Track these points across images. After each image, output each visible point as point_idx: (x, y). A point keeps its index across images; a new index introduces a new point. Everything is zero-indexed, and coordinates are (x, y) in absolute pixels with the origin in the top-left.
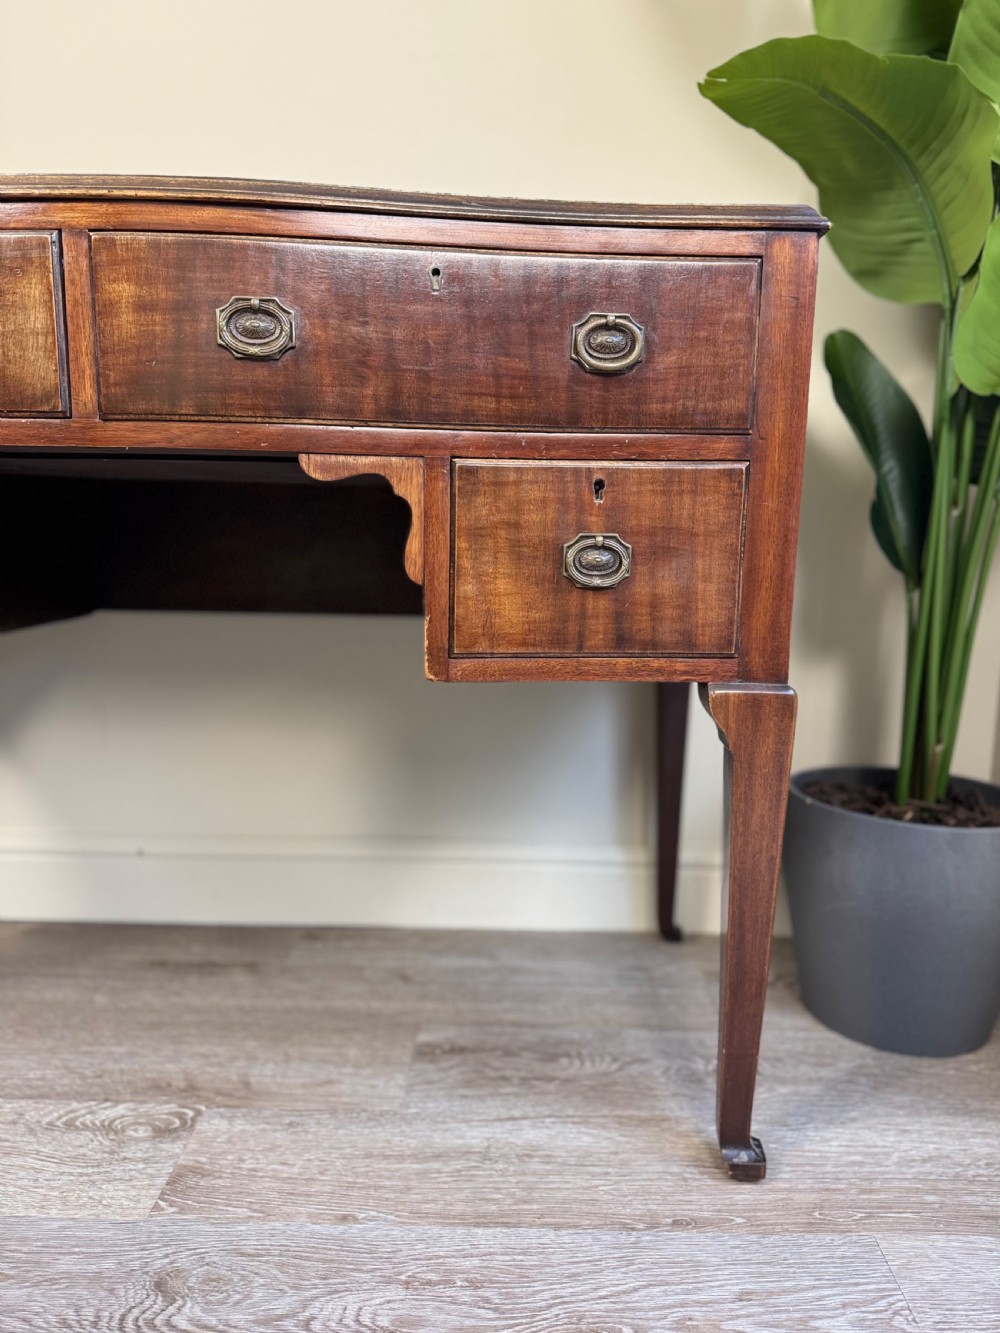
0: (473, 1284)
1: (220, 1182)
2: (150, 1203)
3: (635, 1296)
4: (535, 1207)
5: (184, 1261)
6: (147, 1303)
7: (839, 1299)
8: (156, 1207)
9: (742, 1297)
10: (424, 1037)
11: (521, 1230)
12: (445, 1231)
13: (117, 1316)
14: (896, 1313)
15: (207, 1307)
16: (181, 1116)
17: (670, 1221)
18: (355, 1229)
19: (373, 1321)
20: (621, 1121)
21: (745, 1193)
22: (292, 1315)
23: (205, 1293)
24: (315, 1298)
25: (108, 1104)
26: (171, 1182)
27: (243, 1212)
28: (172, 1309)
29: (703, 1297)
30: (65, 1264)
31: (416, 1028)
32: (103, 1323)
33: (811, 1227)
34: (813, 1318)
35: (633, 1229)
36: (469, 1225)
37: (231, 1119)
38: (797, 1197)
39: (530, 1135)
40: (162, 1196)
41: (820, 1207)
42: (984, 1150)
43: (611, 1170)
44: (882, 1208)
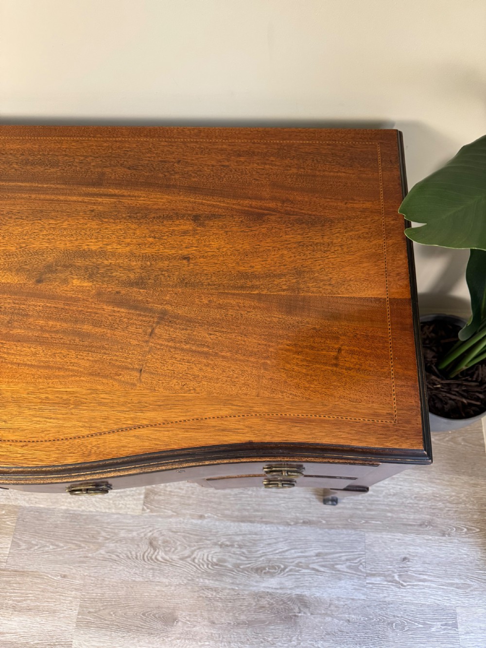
0: (240, 547)
1: (161, 498)
2: (141, 507)
3: (287, 553)
4: (260, 514)
5: (156, 535)
6: (149, 550)
7: (346, 557)
8: (143, 509)
9: (318, 555)
11: (255, 524)
12: (232, 524)
13: (142, 555)
14: (361, 564)
15: (166, 552)
17: (301, 521)
18: (205, 522)
19: (212, 560)
21: (328, 509)
22: (189, 557)
23: (164, 547)
24: (195, 550)
26: (146, 497)
27: (170, 513)
28: (156, 553)
29: (306, 554)
30: (123, 534)
32: (138, 558)
33: (346, 526)
34: (337, 564)
35: (290, 525)
36: (238, 521)
38: (345, 511)
40: (144, 504)
41: (351, 517)
42: (417, 490)
43: (286, 496)
44: (371, 518)
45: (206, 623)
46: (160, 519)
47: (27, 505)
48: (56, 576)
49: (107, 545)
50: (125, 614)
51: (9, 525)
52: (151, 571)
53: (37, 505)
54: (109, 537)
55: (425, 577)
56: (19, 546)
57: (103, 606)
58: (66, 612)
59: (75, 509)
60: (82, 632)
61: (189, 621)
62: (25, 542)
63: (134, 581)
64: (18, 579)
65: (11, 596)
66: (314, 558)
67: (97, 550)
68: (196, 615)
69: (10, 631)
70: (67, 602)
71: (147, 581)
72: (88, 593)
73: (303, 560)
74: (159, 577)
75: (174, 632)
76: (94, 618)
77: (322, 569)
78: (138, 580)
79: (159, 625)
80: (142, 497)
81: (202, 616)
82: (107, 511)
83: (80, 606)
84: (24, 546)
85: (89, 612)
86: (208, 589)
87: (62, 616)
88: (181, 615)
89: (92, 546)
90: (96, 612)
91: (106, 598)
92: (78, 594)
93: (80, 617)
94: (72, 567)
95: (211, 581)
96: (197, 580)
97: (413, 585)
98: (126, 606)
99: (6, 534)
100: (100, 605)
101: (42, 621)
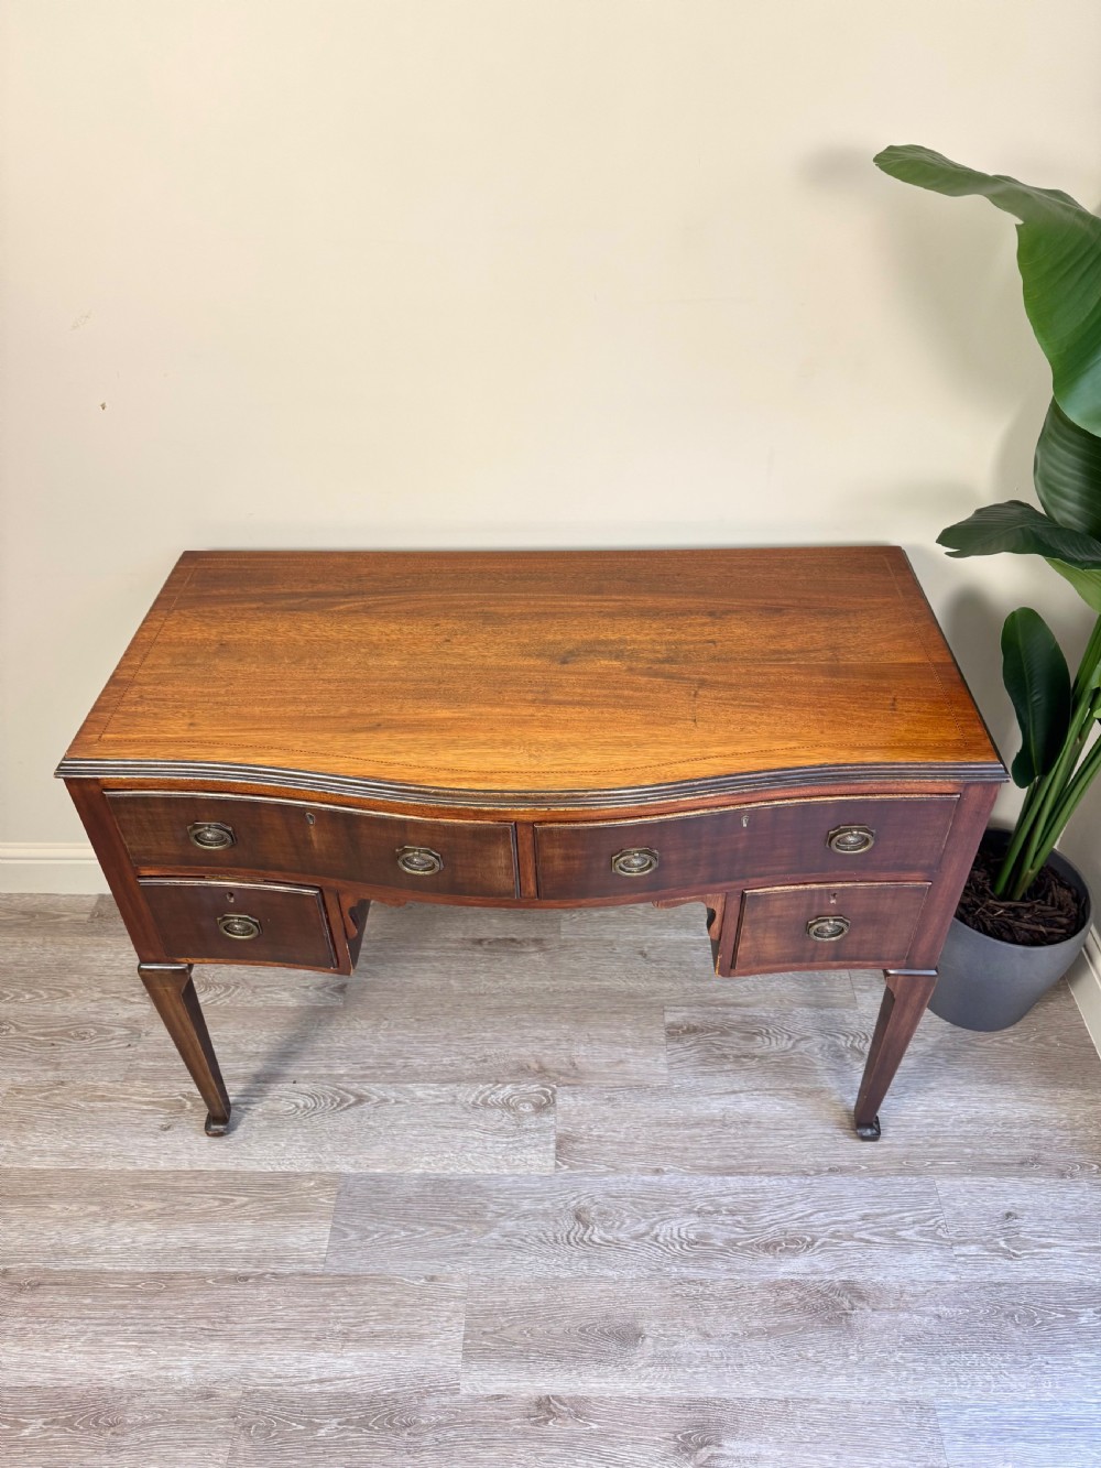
0: (732, 1213)
1: (584, 1146)
2: (552, 1163)
3: (812, 1218)
4: (756, 1161)
5: (585, 1203)
6: (576, 1228)
7: (911, 1219)
8: (557, 1166)
9: (864, 1218)
10: (669, 1018)
11: (750, 1177)
12: (712, 1179)
13: (565, 1238)
14: (939, 1227)
15: (607, 1230)
16: (545, 1094)
17: (827, 1169)
18: (665, 1178)
19: (687, 1236)
20: (798, 1093)
21: (867, 1148)
22: (647, 1234)
23: (602, 1222)
24: (656, 1223)
25: (500, 1085)
26: (558, 1147)
27: (603, 1169)
28: (589, 1232)
29: (845, 1218)
30: (526, 1205)
31: (662, 1008)
32: (560, 1241)
33: (901, 1172)
34: (898, 1230)
35: (808, 1175)
36: (722, 1175)
37: (574, 1095)
38: (895, 1150)
39: (747, 1105)
40: (557, 1157)
41: (907, 1157)
42: (1004, 1113)
43: (794, 1133)
44: (940, 1157)
45: (694, 1335)
46: (587, 1179)
47: (352, 1171)
48: (418, 1278)
49: (502, 1224)
50: (548, 1332)
51: (323, 1203)
52: (586, 1260)
53: (371, 1170)
54: (503, 1211)
55: (1051, 1240)
56: (345, 1235)
57: (507, 1322)
58: (443, 1336)
59: (437, 1171)
60: (475, 1367)
61: (663, 1335)
62: (355, 1227)
63: (557, 1277)
64: (347, 1289)
65: (338, 1318)
66: (860, 1223)
67: (485, 1232)
68: (674, 1326)
69: (344, 1374)
70: (441, 1319)
71: (580, 1277)
72: (478, 1302)
73: (842, 1227)
74: (601, 1269)
75: (639, 1356)
76: (495, 1342)
77: (877, 1239)
78: (563, 1276)
79: (613, 1346)
80: (552, 1146)
81: (684, 1325)
82: (495, 1171)
83: (467, 1325)
84: (353, 1235)
85: (484, 1333)
86: (689, 1283)
87: (435, 1342)
88: (650, 1326)
89: (475, 1228)
90: (495, 1332)
91: (511, 1308)
92: (461, 1305)
93: (469, 1341)
94: (443, 1263)
95: (691, 1270)
96: (668, 1269)
97: (1033, 1254)
98: (549, 1319)
99: (321, 1218)
100: (502, 1320)
101: (400, 1353)
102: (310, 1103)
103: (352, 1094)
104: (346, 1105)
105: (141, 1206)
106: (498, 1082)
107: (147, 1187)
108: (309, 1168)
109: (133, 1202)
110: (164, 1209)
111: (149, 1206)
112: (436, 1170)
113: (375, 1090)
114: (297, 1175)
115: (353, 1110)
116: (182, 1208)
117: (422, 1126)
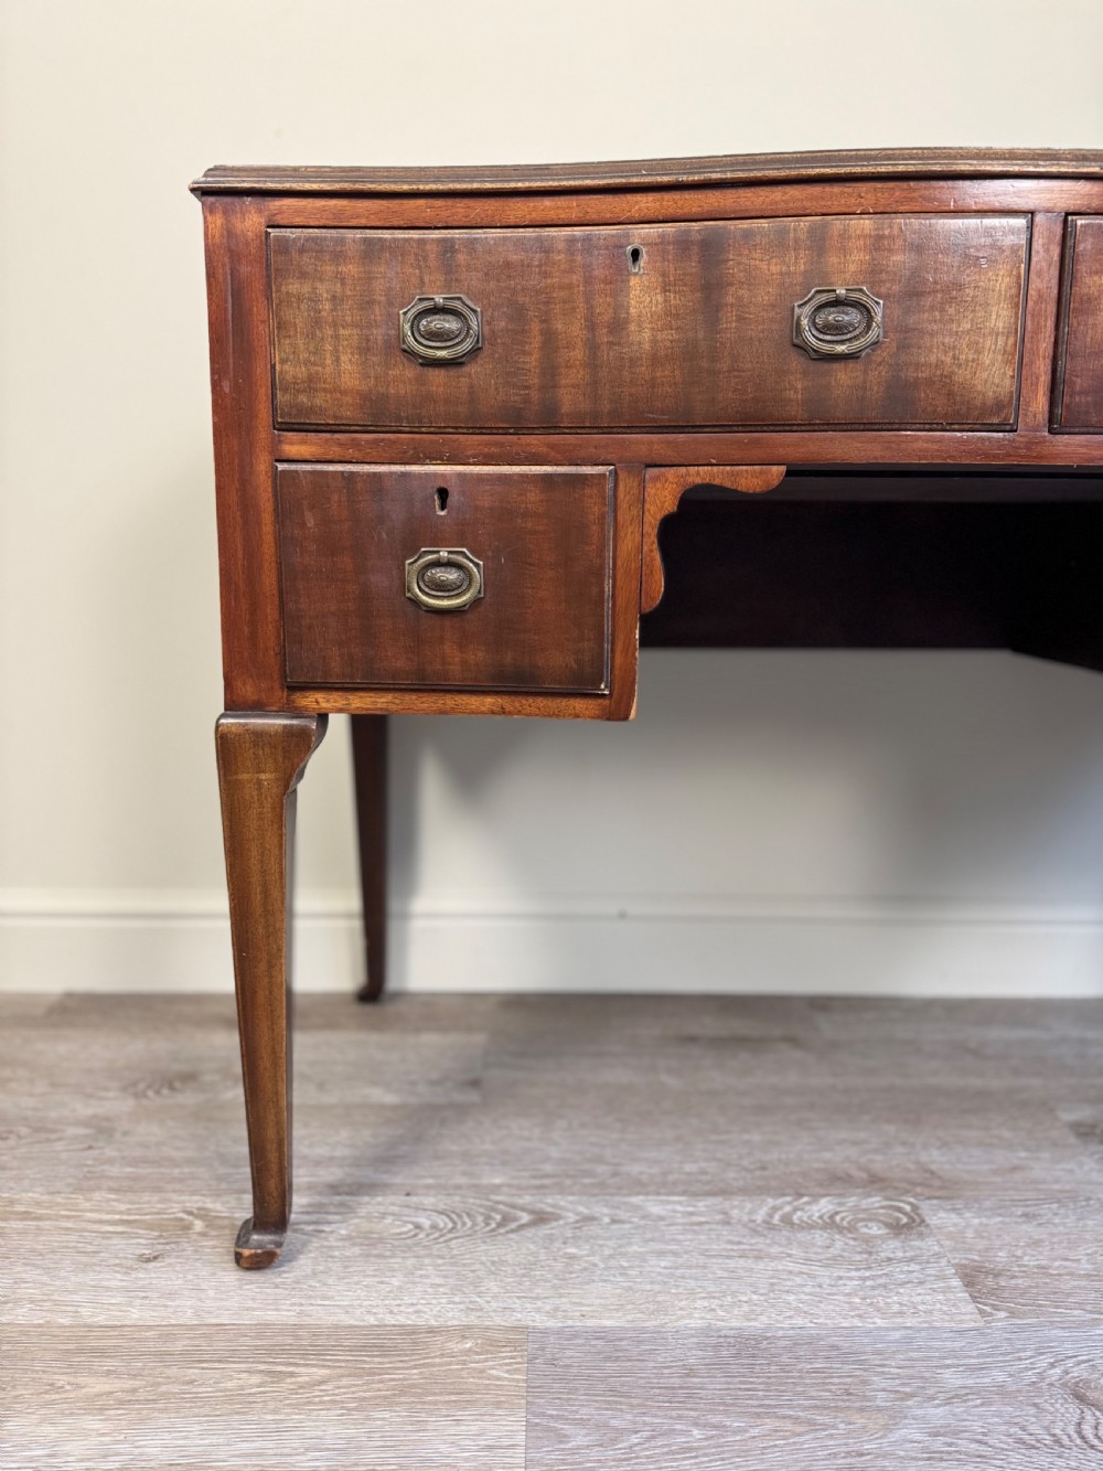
1: (1020, 1281)
2: (971, 1307)
6: (1089, 1418)
8: (982, 1312)
10: (1066, 1116)
13: (1074, 1436)
16: (898, 1210)
25: (805, 1199)
26: (968, 1283)
27: (1081, 1314)
37: (956, 1212)
40: (974, 1299)
47: (551, 1324)
49: (920, 1412)
51: (498, 1378)
53: (590, 1323)
54: (908, 1390)
56: (562, 1438)
59: (734, 1324)
62: (582, 1424)
67: (887, 1429)
82: (857, 1322)
84: (581, 1437)
89: (860, 1421)
99: (498, 1405)
102: (442, 1221)
103: (523, 1209)
104: (513, 1225)
105: (79, 1386)
106: (800, 1195)
107: (102, 1353)
108: (454, 1317)
109: (61, 1380)
110: (134, 1391)
111: (100, 1386)
112: (733, 1321)
113: (570, 1206)
114: (432, 1331)
115: (529, 1233)
116: (175, 1389)
117: (675, 1254)
